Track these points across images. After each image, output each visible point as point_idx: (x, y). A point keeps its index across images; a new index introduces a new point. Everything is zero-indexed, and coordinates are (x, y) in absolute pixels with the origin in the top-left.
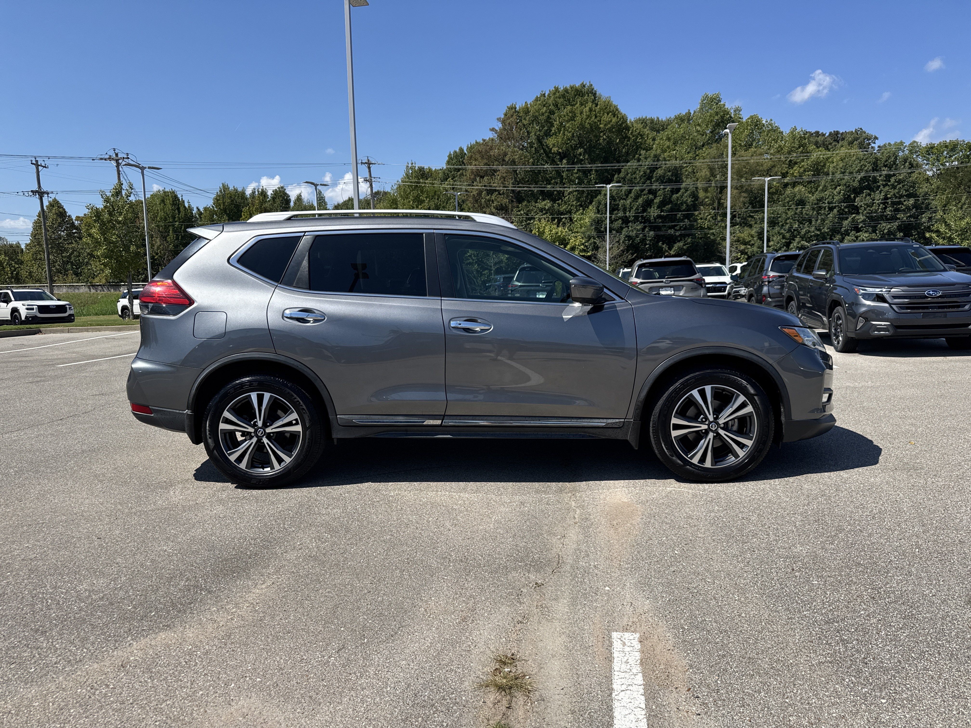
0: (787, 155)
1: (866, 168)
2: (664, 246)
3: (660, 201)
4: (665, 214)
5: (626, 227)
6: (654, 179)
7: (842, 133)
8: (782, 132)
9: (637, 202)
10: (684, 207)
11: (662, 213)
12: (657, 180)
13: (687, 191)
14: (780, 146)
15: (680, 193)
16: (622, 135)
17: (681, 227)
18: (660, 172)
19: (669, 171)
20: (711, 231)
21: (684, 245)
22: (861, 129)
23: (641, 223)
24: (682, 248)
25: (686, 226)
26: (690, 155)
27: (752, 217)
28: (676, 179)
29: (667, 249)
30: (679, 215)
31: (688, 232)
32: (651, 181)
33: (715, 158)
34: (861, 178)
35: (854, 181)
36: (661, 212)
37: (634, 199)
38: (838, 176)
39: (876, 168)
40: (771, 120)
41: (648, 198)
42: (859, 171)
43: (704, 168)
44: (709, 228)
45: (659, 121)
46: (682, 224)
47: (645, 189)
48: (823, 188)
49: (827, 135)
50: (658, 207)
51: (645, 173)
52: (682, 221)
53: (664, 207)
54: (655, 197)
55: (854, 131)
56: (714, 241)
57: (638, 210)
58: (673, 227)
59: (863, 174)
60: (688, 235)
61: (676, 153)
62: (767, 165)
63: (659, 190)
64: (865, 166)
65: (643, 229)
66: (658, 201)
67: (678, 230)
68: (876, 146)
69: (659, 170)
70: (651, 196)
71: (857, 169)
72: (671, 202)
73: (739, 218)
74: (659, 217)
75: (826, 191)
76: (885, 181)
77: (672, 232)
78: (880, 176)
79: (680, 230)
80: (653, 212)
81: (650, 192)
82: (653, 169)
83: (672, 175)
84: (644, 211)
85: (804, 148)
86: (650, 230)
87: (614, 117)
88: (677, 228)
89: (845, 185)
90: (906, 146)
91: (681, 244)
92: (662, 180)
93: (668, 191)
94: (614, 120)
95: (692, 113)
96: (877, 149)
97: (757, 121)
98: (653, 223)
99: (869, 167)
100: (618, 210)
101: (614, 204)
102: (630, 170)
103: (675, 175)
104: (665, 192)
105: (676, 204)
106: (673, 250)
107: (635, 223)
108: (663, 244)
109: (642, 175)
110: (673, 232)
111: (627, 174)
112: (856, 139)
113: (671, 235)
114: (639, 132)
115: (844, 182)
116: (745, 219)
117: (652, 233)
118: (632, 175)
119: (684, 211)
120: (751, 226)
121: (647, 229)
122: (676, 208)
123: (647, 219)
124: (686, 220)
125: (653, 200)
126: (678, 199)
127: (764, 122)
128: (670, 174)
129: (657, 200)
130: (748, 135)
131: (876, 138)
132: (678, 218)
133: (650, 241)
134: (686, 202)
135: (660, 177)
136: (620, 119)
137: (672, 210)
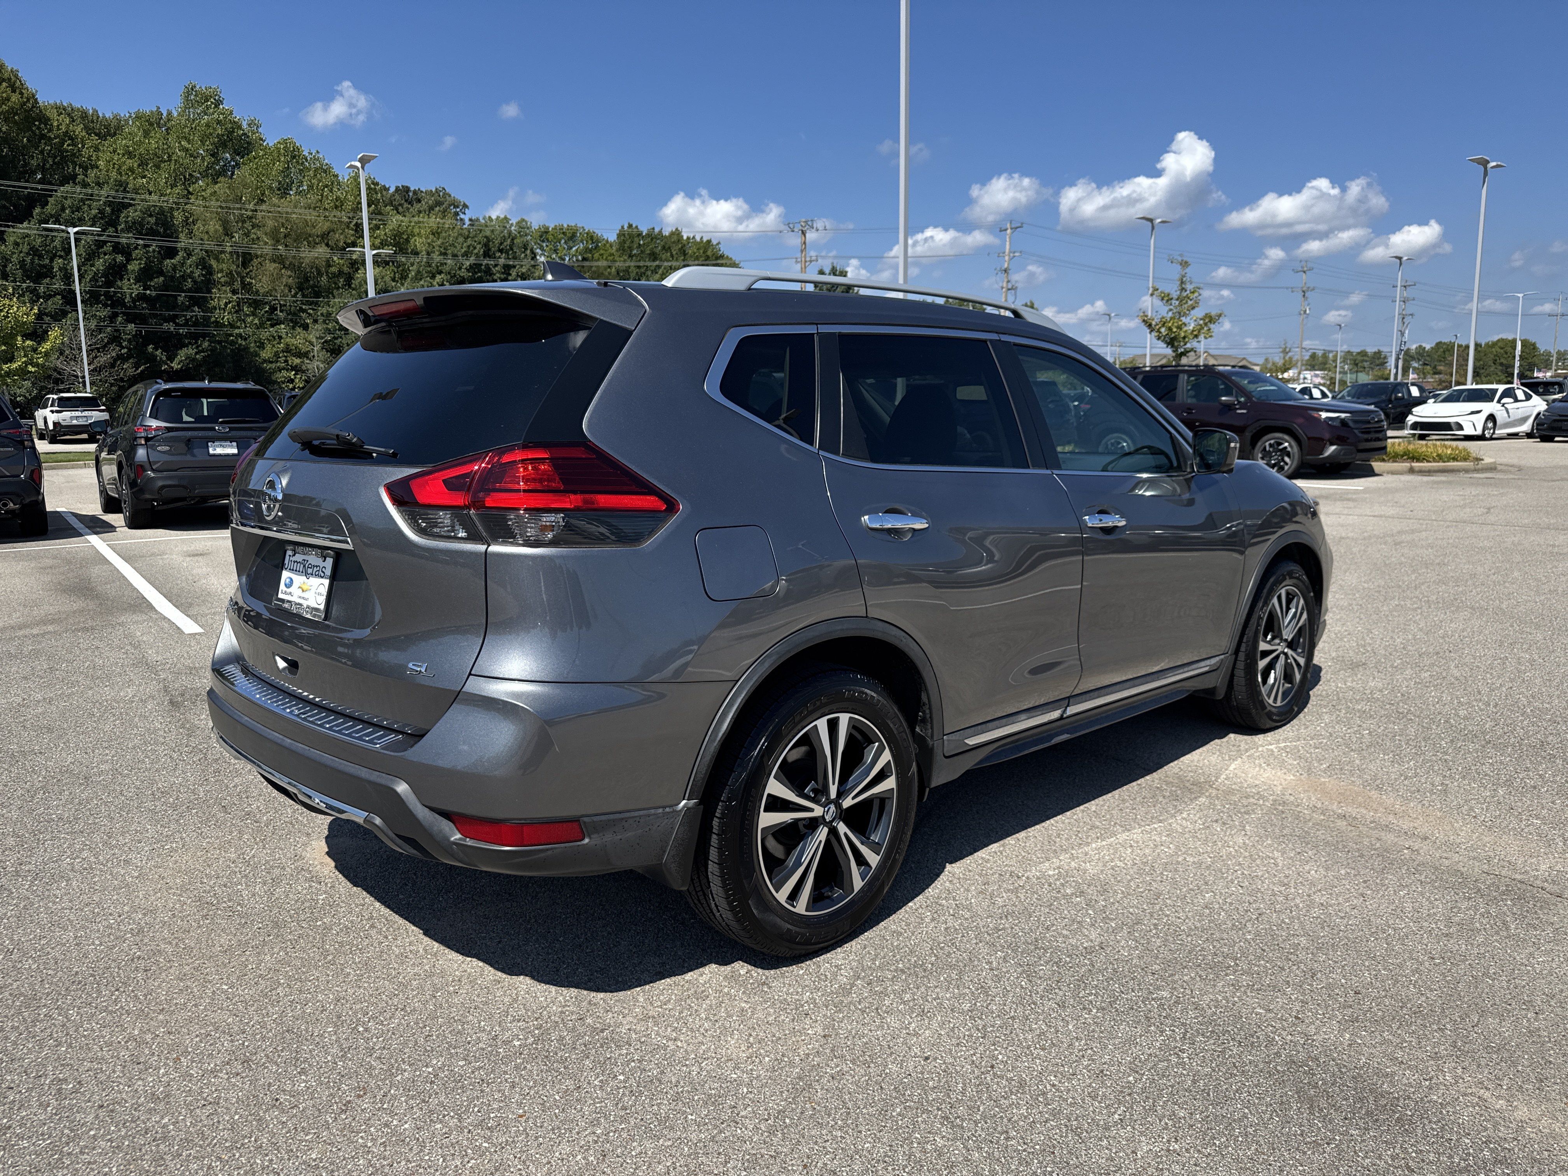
0: (351, 215)
1: (476, 251)
2: (158, 352)
3: (140, 269)
4: (154, 293)
5: (73, 310)
6: (123, 226)
7: (415, 192)
8: (337, 176)
9: (92, 265)
10: (189, 284)
11: (148, 292)
12: (128, 229)
13: (189, 255)
14: (338, 198)
15: (178, 258)
16: (33, 132)
17: (187, 320)
18: (133, 214)
19: (151, 216)
20: (237, 331)
21: (196, 353)
22: (444, 189)
23: (105, 306)
24: (194, 360)
25: (197, 319)
26: (177, 190)
27: (304, 311)
28: (165, 230)
29: (164, 358)
30: (181, 298)
31: (200, 330)
32: (117, 229)
33: (225, 201)
34: (470, 265)
35: (460, 269)
36: (145, 289)
37: (87, 260)
38: (437, 258)
39: (487, 254)
40: (318, 152)
41: (114, 260)
42: (466, 255)
43: (211, 219)
44: (232, 326)
45: (98, 117)
46: (189, 314)
47: (105, 242)
48: (416, 275)
49: (392, 190)
50: (137, 280)
51: (101, 212)
52: (188, 308)
53: (151, 280)
54: (129, 259)
55: (434, 190)
56: (246, 348)
57: (97, 281)
58: (172, 319)
59: (472, 260)
60: (204, 336)
61: (148, 183)
62: (323, 226)
63: (136, 248)
64: (475, 248)
65: (113, 317)
66: (137, 268)
67: (181, 325)
68: (466, 218)
69: (131, 209)
70: (120, 258)
71: (463, 251)
72: (161, 273)
73: (281, 311)
74: (142, 297)
75: (421, 279)
76: (503, 273)
77: (171, 327)
78: (496, 265)
79: (186, 324)
80: (129, 288)
81: (117, 248)
82: (118, 207)
83: (156, 224)
84: (109, 284)
85: (376, 206)
86: (129, 321)
87: (14, 91)
88: (182, 321)
89: (449, 273)
90: (512, 225)
91: (190, 351)
92: (137, 228)
93: (154, 251)
94: (15, 98)
95: (165, 114)
96: (467, 222)
97: (294, 150)
98: (130, 308)
99: (480, 250)
100: (52, 278)
101: (40, 265)
102: (68, 202)
103: (163, 225)
104: (148, 252)
105: (172, 277)
106: (177, 360)
107: (92, 306)
108: (156, 349)
109: (95, 216)
110: (172, 329)
111: (63, 209)
112: (438, 203)
113: (168, 332)
114: (67, 132)
115: (446, 268)
116: (294, 314)
117: (131, 327)
118: (73, 212)
119: (189, 290)
120: (306, 327)
121: (120, 319)
122: (174, 283)
123: (117, 300)
124: (196, 309)
125: (125, 266)
126: (174, 268)
127: (306, 153)
128: (152, 220)
129: (133, 267)
130: (282, 172)
131: (465, 206)
132: (180, 303)
133: (129, 341)
134: (190, 276)
135: (134, 223)
136: (28, 100)
137: (165, 287)
